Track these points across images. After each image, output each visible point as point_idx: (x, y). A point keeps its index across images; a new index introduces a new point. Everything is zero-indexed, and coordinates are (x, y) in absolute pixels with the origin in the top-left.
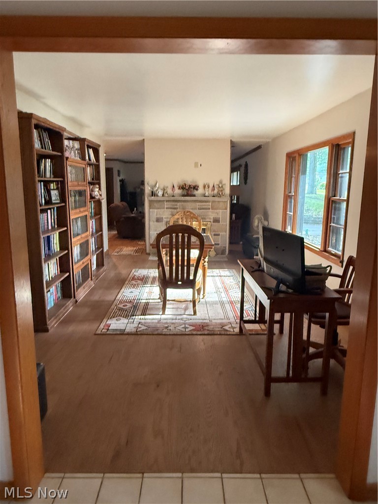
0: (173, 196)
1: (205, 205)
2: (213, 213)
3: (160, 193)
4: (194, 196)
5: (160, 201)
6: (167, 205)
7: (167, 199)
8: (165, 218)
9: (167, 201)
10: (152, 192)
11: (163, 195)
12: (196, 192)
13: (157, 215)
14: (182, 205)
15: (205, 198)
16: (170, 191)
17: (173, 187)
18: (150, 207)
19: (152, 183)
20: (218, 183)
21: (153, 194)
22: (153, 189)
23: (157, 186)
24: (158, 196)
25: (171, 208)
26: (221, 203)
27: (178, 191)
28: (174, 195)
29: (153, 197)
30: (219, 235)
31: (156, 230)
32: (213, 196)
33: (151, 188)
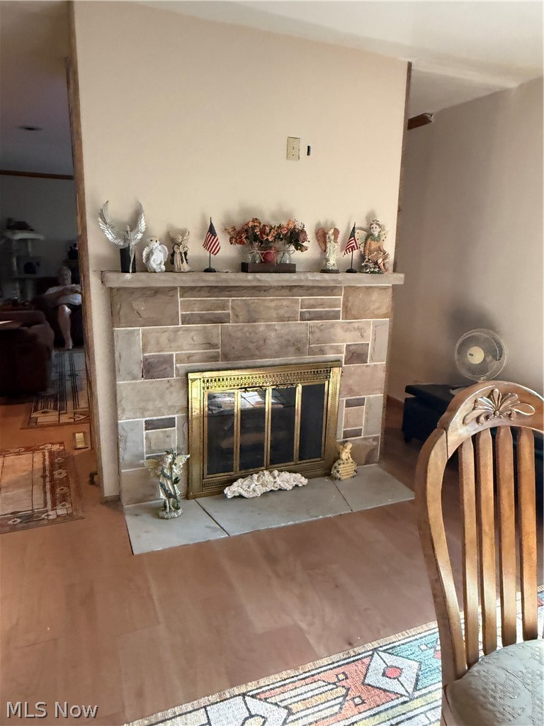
0: (209, 270)
1: (322, 305)
2: (347, 330)
3: (158, 258)
4: (290, 269)
5: (156, 291)
6: (186, 306)
7: (187, 280)
8: (180, 361)
9: (186, 290)
10: (124, 253)
11: (170, 264)
12: (294, 255)
13: (144, 350)
14: (246, 304)
15: (326, 276)
16: (194, 247)
17: (211, 230)
18: (114, 317)
19: (119, 210)
20: (364, 225)
21: (126, 260)
22: (125, 240)
23: (142, 225)
24: (146, 269)
25: (204, 320)
26: (375, 296)
27: (227, 250)
28: (213, 267)
29: (128, 276)
30: (360, 403)
31: (143, 411)
32: (349, 271)
33: (118, 236)
